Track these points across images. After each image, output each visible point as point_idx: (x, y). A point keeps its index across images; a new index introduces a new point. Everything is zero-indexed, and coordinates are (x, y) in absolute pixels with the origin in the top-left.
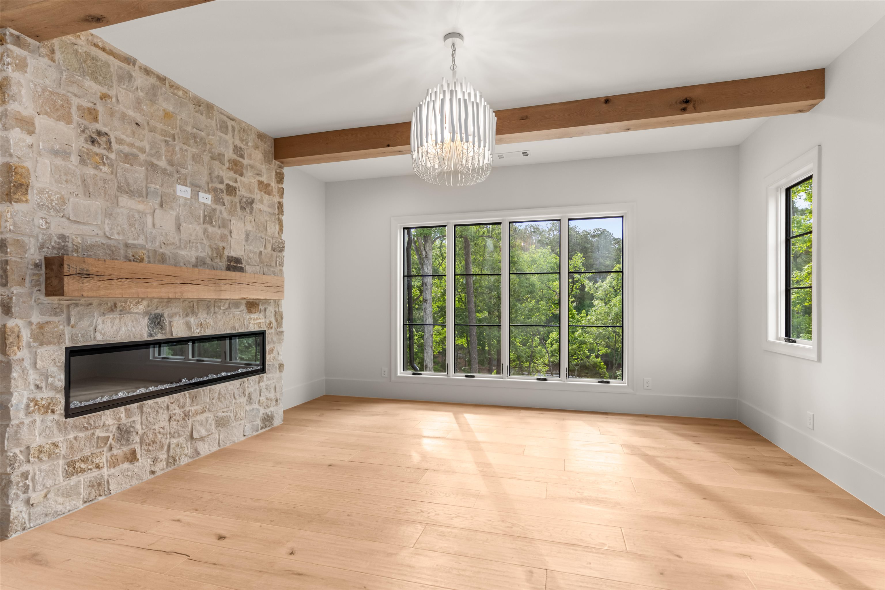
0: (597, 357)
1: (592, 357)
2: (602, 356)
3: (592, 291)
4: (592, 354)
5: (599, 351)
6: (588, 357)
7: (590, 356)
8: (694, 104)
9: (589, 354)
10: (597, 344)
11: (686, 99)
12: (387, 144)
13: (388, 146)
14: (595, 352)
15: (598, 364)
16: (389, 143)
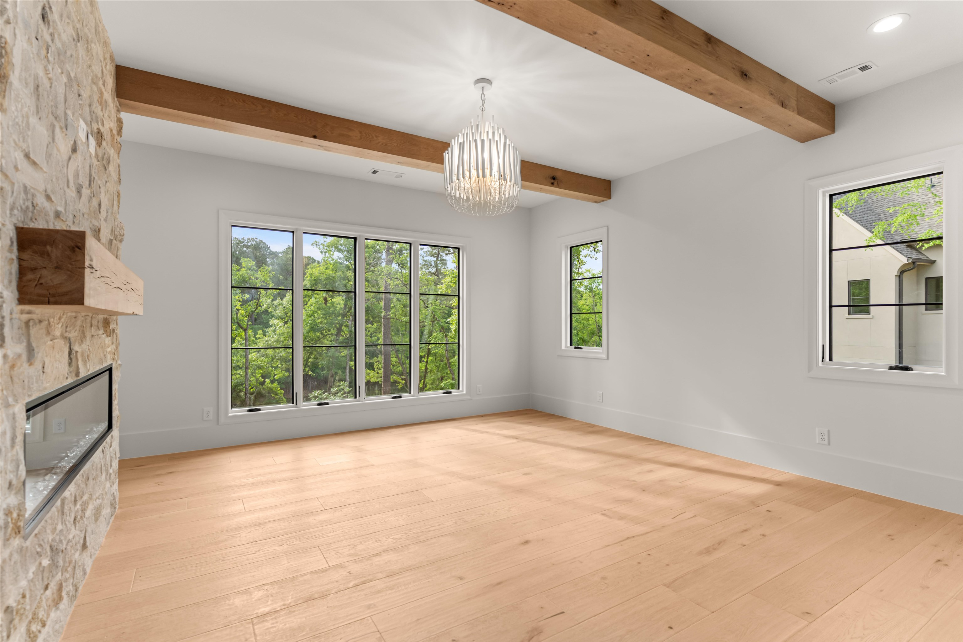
0: (272, 382)
1: (266, 383)
2: (279, 382)
3: (270, 308)
4: (266, 380)
5: (275, 375)
6: (263, 383)
7: (264, 382)
8: (558, 182)
9: (263, 380)
10: (272, 367)
11: (554, 176)
12: (313, 134)
13: (315, 137)
14: (270, 377)
15: (274, 389)
16: (316, 135)
